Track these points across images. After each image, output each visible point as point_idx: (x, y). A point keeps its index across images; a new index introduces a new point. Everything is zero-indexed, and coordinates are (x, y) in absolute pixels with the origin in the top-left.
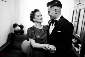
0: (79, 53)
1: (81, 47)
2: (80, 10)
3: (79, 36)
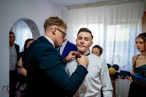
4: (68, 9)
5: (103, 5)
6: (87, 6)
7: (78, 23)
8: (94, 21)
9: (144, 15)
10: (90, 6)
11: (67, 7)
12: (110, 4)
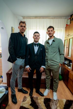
0: (71, 69)
1: (72, 65)
2: (70, 39)
3: (70, 57)
4: (23, 18)
5: (46, 18)
6: (36, 18)
7: (30, 28)
8: (40, 28)
9: (66, 26)
10: (38, 18)
12: (50, 18)
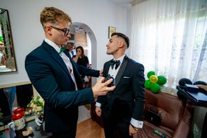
4: (133, 5)
8: (168, 15)
11: (131, 3)
